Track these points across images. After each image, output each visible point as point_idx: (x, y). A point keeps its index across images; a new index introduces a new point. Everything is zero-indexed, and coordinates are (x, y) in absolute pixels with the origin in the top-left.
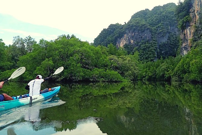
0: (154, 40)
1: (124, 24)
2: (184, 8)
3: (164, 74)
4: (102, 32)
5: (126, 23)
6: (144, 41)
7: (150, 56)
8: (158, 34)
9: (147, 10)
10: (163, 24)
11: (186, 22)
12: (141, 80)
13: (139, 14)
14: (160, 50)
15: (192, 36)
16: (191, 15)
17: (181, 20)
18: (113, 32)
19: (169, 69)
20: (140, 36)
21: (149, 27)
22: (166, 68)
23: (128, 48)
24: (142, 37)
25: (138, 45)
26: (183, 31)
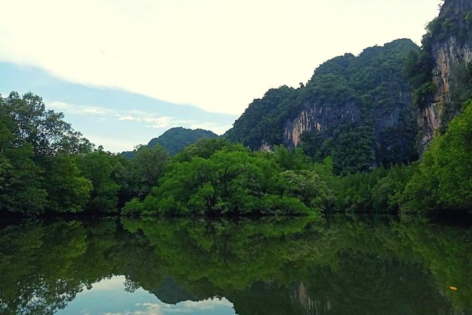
0: (368, 124)
1: (299, 86)
2: (421, 67)
3: (387, 200)
4: (251, 105)
5: (302, 85)
6: (345, 125)
7: (360, 158)
8: (376, 109)
9: (349, 56)
10: (385, 88)
11: (425, 95)
12: (342, 212)
13: (331, 66)
14: (383, 143)
15: (440, 122)
16: (436, 80)
17: (416, 91)
18: (275, 107)
19: (395, 190)
20: (335, 114)
21: (354, 95)
22: (391, 187)
23: (311, 140)
24: (339, 118)
25: (331, 135)
26: (421, 112)
